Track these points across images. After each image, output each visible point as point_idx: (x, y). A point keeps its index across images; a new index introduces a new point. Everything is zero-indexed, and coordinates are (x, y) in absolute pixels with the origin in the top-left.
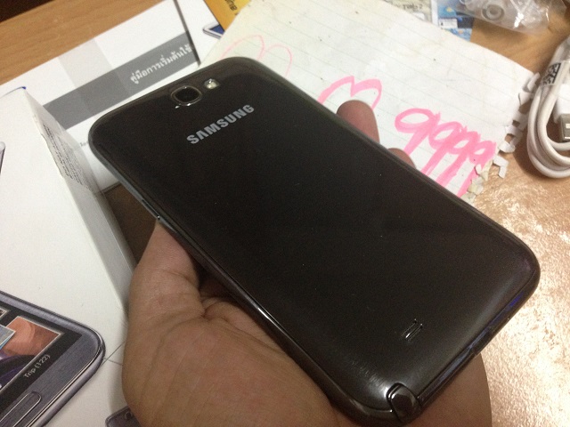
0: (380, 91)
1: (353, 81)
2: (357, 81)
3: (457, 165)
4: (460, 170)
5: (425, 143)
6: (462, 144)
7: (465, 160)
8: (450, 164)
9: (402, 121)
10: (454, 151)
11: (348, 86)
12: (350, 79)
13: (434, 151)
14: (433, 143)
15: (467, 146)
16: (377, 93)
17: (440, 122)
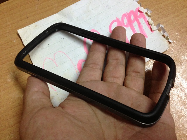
3: (139, 24)
10: (134, 22)
13: (130, 27)
15: (134, 16)
17: (120, 19)
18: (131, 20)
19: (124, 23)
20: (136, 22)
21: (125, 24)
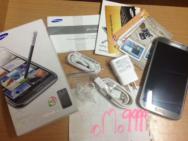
0: (114, 111)
1: (107, 112)
2: (108, 112)
3: (142, 120)
4: (143, 121)
5: (132, 119)
6: (140, 114)
7: (142, 118)
8: (140, 121)
9: (124, 116)
10: (139, 117)
11: (107, 114)
12: (106, 112)
13: (135, 120)
14: (134, 118)
15: (141, 114)
16: (114, 112)
17: (132, 111)
19: (133, 114)
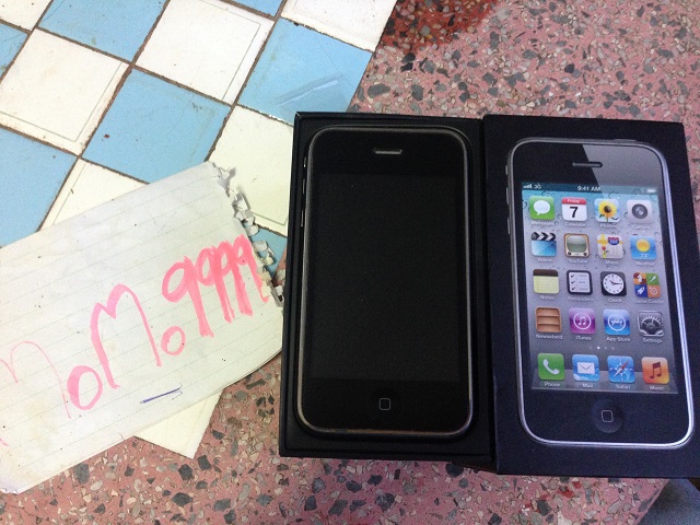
0: (128, 290)
1: (102, 307)
2: (105, 304)
3: (238, 277)
4: (243, 277)
6: (224, 261)
7: (237, 268)
8: (233, 283)
9: (170, 292)
10: (226, 272)
11: (103, 314)
12: (99, 307)
13: (214, 286)
15: (229, 258)
16: (129, 294)
17: (194, 263)
18: (220, 267)
19: (201, 275)
20: (231, 272)
21: (205, 276)
